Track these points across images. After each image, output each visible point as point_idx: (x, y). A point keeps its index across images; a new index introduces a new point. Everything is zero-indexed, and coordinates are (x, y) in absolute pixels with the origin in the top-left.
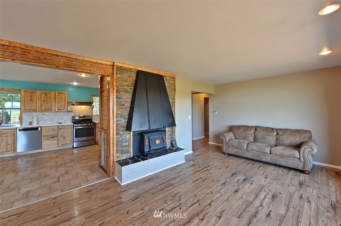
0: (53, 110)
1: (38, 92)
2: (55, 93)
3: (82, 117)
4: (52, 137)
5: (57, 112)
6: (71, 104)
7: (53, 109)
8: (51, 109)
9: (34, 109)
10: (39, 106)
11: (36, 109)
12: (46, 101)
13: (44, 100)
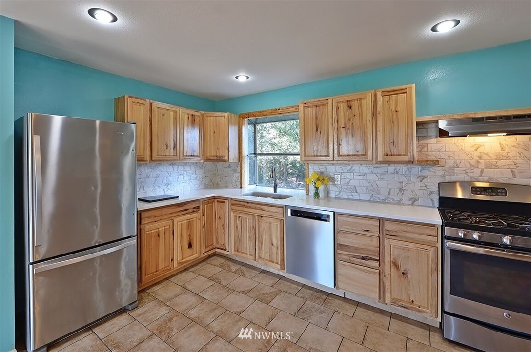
0: (370, 158)
1: (330, 101)
2: (376, 95)
3: (483, 190)
4: (363, 258)
5: (381, 163)
6: (433, 131)
7: (369, 153)
8: (364, 155)
9: (323, 154)
10: (335, 145)
11: (327, 154)
12: (351, 127)
13: (345, 125)
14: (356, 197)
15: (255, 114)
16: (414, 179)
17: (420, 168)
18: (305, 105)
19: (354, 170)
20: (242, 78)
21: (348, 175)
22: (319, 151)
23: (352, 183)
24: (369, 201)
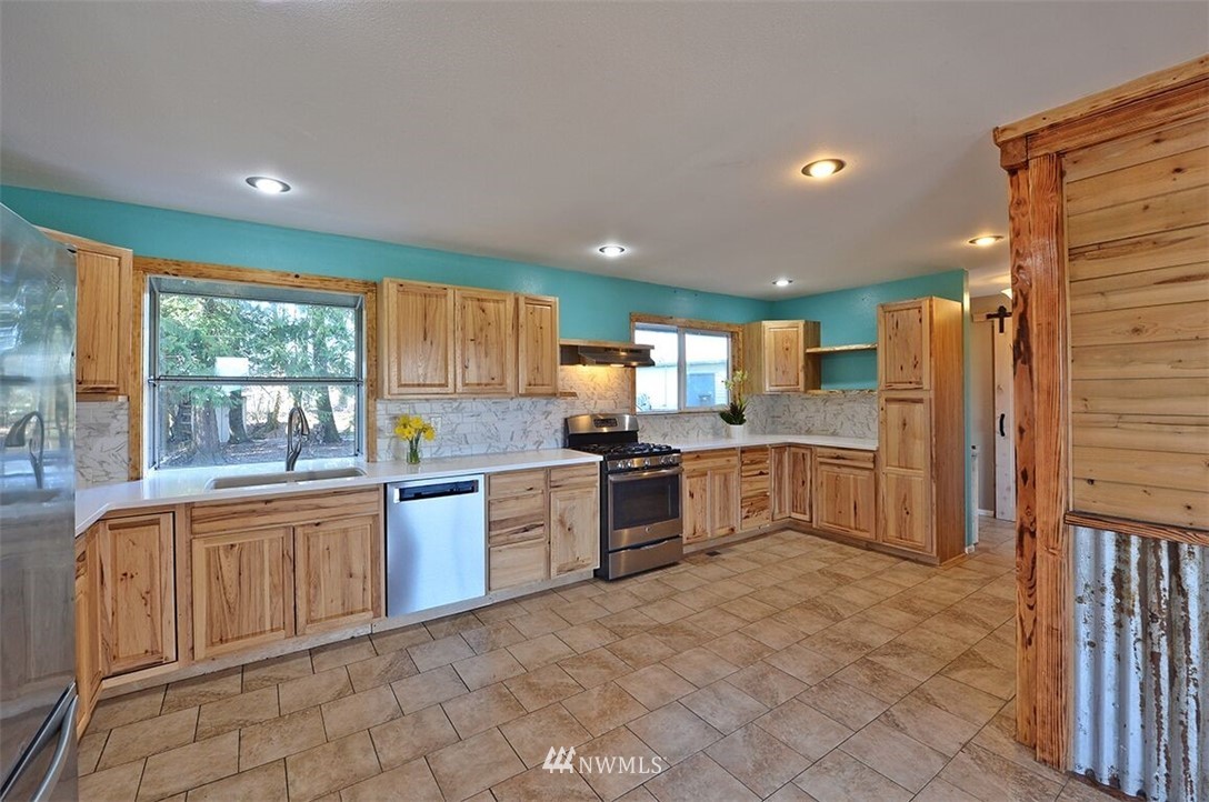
0: (509, 390)
1: (450, 293)
2: (517, 300)
3: (601, 423)
4: (526, 530)
7: (509, 381)
8: (501, 384)
9: (437, 382)
10: (457, 368)
11: (443, 382)
12: (483, 341)
13: (475, 335)
14: (467, 451)
15: (205, 270)
16: (539, 417)
17: (545, 402)
18: (401, 289)
19: (464, 408)
20: (269, 186)
21: (453, 417)
22: (429, 375)
23: (461, 430)
24: (486, 454)
